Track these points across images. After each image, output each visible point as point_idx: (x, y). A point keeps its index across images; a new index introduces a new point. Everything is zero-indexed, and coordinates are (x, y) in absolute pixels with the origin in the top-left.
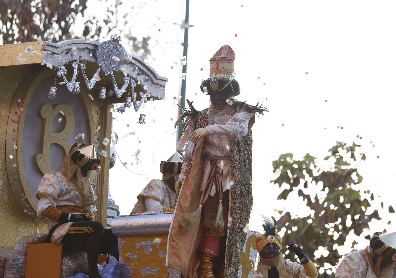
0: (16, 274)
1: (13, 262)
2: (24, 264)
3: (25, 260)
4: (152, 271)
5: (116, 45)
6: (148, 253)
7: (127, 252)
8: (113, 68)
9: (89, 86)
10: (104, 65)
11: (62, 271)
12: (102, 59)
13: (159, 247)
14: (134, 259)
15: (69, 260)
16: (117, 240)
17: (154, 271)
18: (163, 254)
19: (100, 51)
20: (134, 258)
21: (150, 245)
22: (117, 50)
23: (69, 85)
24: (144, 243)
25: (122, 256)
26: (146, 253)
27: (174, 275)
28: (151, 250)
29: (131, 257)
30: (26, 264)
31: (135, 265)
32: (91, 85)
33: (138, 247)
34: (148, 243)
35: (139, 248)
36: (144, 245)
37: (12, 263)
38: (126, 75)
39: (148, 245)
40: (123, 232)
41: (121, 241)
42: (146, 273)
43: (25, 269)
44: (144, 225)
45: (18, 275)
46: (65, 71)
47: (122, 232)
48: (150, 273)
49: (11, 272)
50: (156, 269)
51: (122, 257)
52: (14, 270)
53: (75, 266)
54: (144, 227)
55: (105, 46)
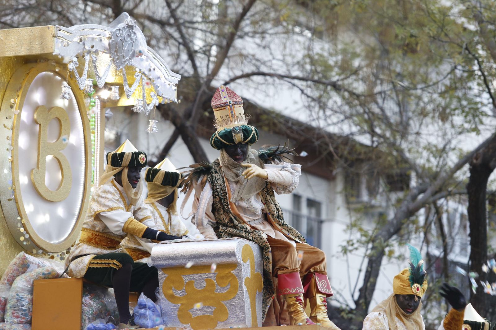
0: (21, 317)
1: (17, 302)
2: (31, 305)
3: (32, 301)
4: (205, 311)
5: (130, 32)
6: (200, 289)
7: (171, 288)
8: (125, 62)
9: (100, 83)
10: (117, 57)
11: (82, 312)
12: (115, 49)
13: (215, 282)
14: (180, 297)
15: (90, 299)
16: (157, 274)
17: (208, 311)
18: (220, 289)
19: (114, 40)
20: (181, 295)
21: (203, 279)
22: (131, 39)
23: (81, 82)
24: (195, 277)
25: (163, 293)
26: (197, 289)
27: (236, 315)
28: (205, 284)
29: (177, 294)
30: (32, 305)
31: (182, 304)
32: (102, 82)
33: (187, 281)
34: (201, 276)
35: (188, 284)
36: (194, 279)
37: (16, 304)
38: (138, 70)
39: (200, 279)
40: (167, 263)
41: (162, 274)
42: (197, 313)
43: (32, 312)
44: (197, 254)
45: (23, 318)
46: (76, 64)
47: (165, 263)
48: (202, 314)
49: (15, 315)
50: (212, 309)
51: (165, 295)
52: (19, 312)
53: (99, 307)
54: (198, 256)
55: (118, 34)
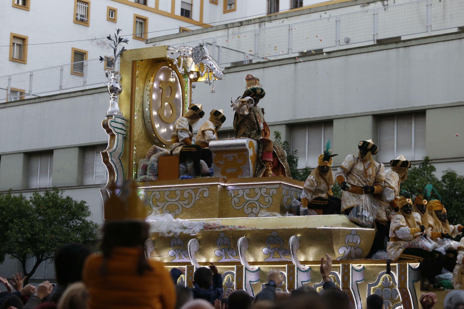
0: (153, 173)
1: (152, 166)
3: (158, 166)
4: (233, 171)
5: (201, 48)
7: (218, 160)
8: (199, 61)
10: (195, 59)
11: (179, 171)
12: (194, 56)
13: (237, 157)
15: (183, 165)
18: (239, 161)
19: (194, 52)
22: (202, 51)
23: (180, 70)
24: (228, 155)
26: (229, 161)
27: (246, 172)
28: (232, 159)
29: (220, 163)
31: (222, 168)
32: (189, 70)
33: (224, 157)
38: (205, 65)
39: (230, 156)
40: (216, 149)
42: (229, 172)
43: (158, 170)
46: (177, 62)
50: (236, 170)
52: (152, 170)
55: (196, 49)
